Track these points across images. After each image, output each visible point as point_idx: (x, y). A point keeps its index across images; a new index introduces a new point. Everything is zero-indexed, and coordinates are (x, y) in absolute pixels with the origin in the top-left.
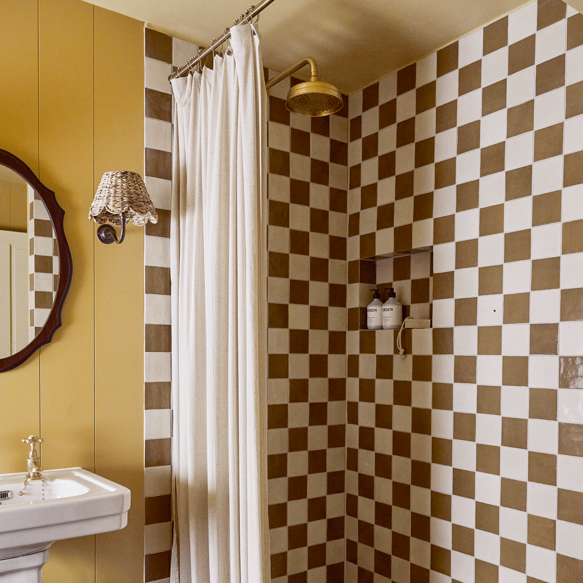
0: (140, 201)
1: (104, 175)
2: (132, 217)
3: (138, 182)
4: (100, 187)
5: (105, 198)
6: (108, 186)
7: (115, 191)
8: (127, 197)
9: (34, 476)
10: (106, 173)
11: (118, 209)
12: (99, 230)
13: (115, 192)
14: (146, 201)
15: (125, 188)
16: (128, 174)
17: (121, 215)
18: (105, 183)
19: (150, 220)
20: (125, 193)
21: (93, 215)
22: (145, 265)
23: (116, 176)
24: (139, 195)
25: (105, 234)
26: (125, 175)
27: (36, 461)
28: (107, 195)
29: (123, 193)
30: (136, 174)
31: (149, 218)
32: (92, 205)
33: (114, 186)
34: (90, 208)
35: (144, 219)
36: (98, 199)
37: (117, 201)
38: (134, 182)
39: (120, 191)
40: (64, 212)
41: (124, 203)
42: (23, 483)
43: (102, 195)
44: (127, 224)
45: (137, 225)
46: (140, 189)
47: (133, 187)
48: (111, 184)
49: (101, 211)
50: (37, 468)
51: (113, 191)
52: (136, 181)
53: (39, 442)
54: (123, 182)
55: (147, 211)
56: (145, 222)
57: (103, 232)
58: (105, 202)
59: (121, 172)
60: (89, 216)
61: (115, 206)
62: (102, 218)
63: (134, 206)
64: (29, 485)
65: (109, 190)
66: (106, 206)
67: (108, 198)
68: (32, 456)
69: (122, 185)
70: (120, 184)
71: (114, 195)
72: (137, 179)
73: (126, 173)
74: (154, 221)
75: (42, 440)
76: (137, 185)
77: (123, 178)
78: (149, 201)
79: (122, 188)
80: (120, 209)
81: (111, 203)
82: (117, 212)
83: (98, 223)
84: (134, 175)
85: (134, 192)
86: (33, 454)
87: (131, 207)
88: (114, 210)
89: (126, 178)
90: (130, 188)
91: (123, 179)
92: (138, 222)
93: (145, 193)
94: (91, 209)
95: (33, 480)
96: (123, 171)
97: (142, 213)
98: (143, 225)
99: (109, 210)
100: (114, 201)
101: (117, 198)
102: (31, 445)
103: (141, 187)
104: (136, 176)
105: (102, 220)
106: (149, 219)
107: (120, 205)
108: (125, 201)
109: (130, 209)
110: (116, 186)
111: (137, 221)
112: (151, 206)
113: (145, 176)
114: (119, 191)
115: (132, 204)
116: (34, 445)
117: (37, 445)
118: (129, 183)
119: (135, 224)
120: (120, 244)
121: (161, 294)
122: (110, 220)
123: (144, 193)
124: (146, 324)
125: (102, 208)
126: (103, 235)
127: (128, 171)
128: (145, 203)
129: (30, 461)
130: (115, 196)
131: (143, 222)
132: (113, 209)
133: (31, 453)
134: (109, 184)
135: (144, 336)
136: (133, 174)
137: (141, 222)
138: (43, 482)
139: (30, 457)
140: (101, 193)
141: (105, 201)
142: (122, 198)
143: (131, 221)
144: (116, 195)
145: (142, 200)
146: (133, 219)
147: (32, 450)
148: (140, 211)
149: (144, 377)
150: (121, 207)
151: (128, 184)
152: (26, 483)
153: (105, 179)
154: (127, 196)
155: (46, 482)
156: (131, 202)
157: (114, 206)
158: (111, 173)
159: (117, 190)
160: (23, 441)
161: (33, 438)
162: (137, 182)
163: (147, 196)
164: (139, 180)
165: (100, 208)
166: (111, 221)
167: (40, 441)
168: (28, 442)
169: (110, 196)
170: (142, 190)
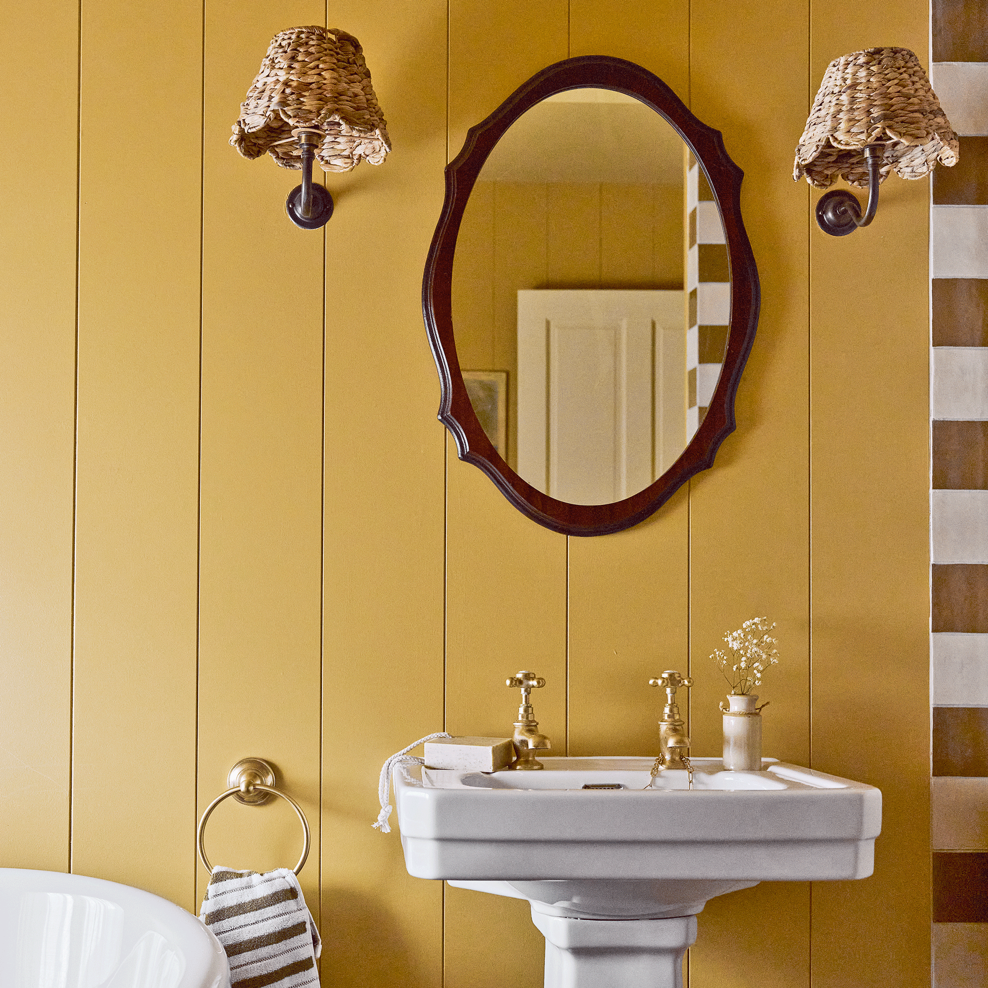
0: (913, 112)
1: (830, 69)
2: (896, 161)
3: (908, 68)
4: (819, 98)
5: (829, 118)
6: (836, 90)
7: (853, 97)
8: (881, 105)
9: (673, 761)
10: (832, 63)
11: (858, 137)
12: (822, 206)
13: (853, 100)
14: (927, 108)
15: (875, 86)
16: (882, 55)
17: (867, 153)
18: (829, 85)
19: (941, 159)
20: (876, 99)
21: (803, 163)
22: (932, 276)
23: (855, 65)
24: (910, 99)
25: (835, 214)
26: (877, 56)
27: (678, 727)
28: (833, 111)
29: (872, 98)
30: (903, 50)
31: (938, 155)
32: (801, 141)
33: (849, 87)
34: (797, 149)
35: (926, 161)
36: (815, 124)
37: (856, 120)
38: (899, 69)
39: (864, 95)
40: (740, 174)
41: (872, 121)
42: (650, 772)
43: (822, 113)
44: (885, 179)
45: (910, 179)
46: (913, 83)
47: (896, 81)
48: (843, 84)
49: (820, 148)
50: (679, 738)
51: (849, 98)
52: (903, 67)
53: (684, 685)
54: (870, 74)
55: (928, 133)
56: (928, 168)
57: (830, 207)
58: (828, 128)
59: (868, 52)
60: (794, 169)
61: (852, 130)
62: (826, 172)
63: (896, 125)
64: (661, 777)
65: (838, 99)
66: (832, 135)
67: (835, 117)
68: (669, 716)
69: (869, 81)
70: (864, 80)
71: (849, 108)
72: (906, 62)
73: (878, 51)
74: (950, 159)
75: (689, 682)
76: (905, 76)
77: (872, 66)
78: (936, 108)
79: (868, 88)
80: (863, 137)
81: (843, 126)
82: (857, 143)
83: (816, 185)
84: (897, 55)
85: (899, 92)
86: (671, 711)
87: (890, 127)
88: (850, 140)
89: (879, 64)
90: (888, 84)
91: (872, 68)
92: (913, 171)
93: (926, 93)
94: (799, 150)
95: (669, 768)
96: (873, 50)
97: (918, 138)
98: (924, 175)
99: (838, 142)
100: (850, 120)
101: (856, 113)
102: (668, 690)
103: (916, 79)
104: (903, 56)
105: (827, 177)
106: (938, 158)
107: (863, 126)
108: (875, 115)
109: (888, 131)
110: (854, 86)
111: (909, 169)
112: (939, 120)
113: (931, 63)
114: (861, 95)
115: (891, 119)
116: (674, 693)
117: (682, 692)
118: (886, 74)
119: (905, 178)
120: (866, 227)
121: (973, 345)
122: (845, 177)
123: (921, 93)
124: (935, 422)
125: (822, 141)
126: (830, 215)
127: (883, 46)
128: (924, 115)
129: (664, 727)
130: (851, 108)
131: (925, 169)
132: (846, 141)
133: (667, 710)
134: (838, 84)
135: (929, 450)
136: (895, 51)
137: (920, 170)
138: (690, 774)
139: (666, 718)
140: (820, 110)
141: (829, 124)
142: (868, 111)
143: (896, 170)
144: (854, 107)
145: (916, 108)
146: (900, 165)
147: (669, 702)
148: (911, 135)
149: (929, 551)
150: (865, 132)
151: (883, 76)
152: (656, 773)
153: (830, 77)
154: (880, 103)
155: (697, 776)
156: (888, 117)
157: (849, 132)
158: (842, 60)
159: (858, 95)
160: (651, 682)
161: (671, 675)
162: (905, 69)
163: (931, 98)
164: (910, 64)
165: (818, 143)
166: (847, 177)
167: (686, 682)
168: (660, 682)
169: (840, 111)
170: (918, 86)
